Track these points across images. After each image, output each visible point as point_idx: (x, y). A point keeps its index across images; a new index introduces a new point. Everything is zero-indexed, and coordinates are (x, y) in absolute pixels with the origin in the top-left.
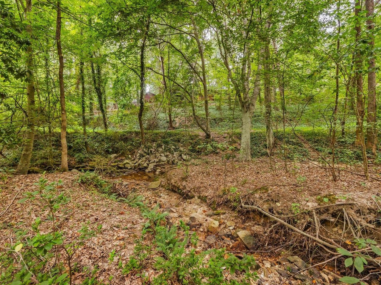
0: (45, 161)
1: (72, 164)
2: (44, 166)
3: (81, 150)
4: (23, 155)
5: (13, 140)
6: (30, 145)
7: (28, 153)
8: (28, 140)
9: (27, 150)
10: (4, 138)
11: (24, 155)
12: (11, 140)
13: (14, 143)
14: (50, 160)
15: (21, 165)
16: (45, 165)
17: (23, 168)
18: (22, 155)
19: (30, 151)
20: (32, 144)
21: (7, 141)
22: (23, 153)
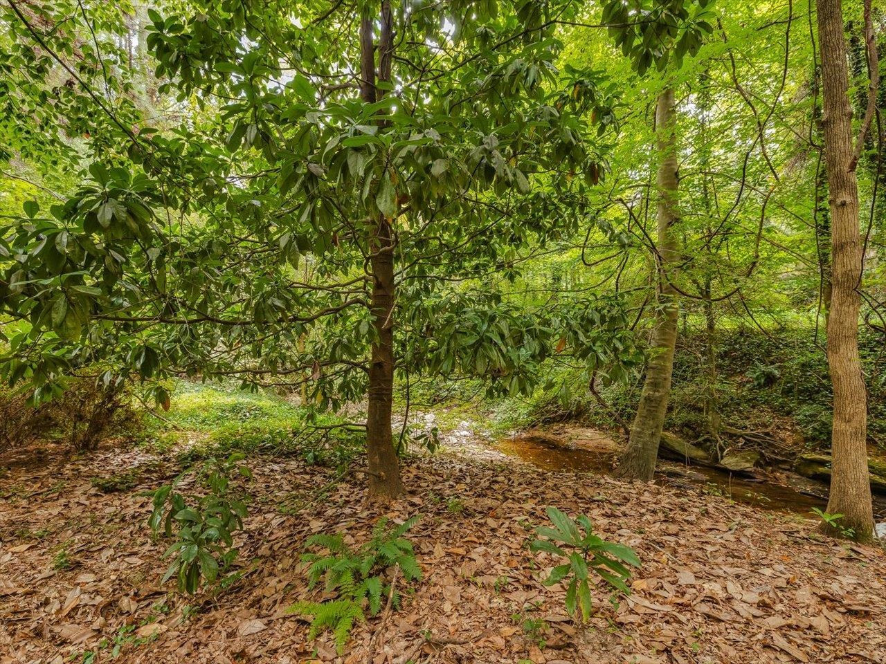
0: (693, 416)
1: (783, 440)
2: (691, 432)
3: (817, 392)
4: (645, 399)
5: (621, 347)
6: (662, 370)
7: (657, 394)
8: (662, 350)
9: (655, 385)
10: (594, 341)
11: (648, 399)
12: (615, 350)
13: (625, 363)
14: (710, 418)
15: (640, 433)
16: (694, 429)
17: (645, 443)
18: (642, 400)
19: (664, 387)
20: (670, 365)
21: (605, 353)
22: (645, 392)
